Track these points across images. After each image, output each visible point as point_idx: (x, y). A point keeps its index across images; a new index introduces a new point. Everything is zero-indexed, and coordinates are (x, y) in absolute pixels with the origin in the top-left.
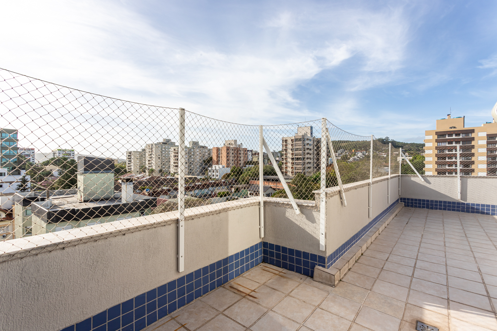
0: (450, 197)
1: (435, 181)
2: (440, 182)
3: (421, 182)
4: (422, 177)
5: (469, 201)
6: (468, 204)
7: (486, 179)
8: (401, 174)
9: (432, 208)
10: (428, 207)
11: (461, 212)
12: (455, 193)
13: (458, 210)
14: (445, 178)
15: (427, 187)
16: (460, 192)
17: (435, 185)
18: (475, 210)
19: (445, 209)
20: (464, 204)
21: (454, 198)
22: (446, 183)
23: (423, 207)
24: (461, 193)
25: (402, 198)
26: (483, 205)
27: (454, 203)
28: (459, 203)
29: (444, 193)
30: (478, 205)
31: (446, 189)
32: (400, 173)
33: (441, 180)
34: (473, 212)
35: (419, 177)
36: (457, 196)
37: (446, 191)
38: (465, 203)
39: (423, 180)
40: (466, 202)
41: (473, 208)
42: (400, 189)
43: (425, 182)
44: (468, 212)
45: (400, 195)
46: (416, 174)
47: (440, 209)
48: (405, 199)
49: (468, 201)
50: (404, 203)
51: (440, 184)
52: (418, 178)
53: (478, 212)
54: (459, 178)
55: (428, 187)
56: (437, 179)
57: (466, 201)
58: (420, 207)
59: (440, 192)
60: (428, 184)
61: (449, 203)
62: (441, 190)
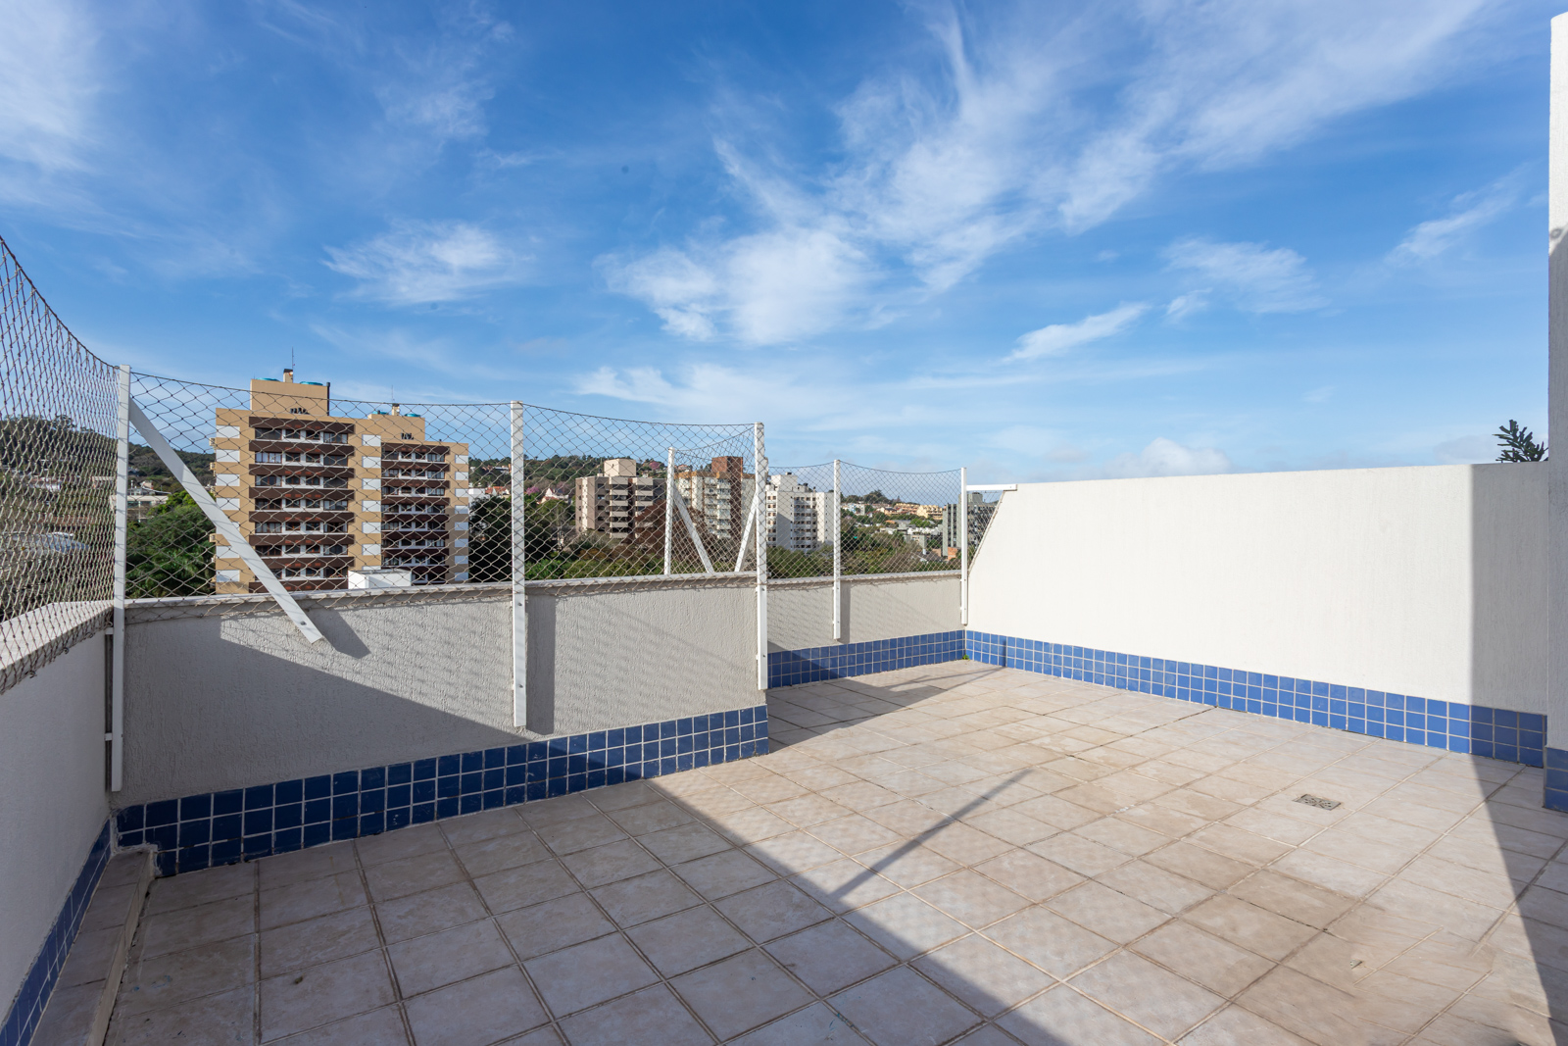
0: (473, 724)
1: (389, 628)
2: (420, 632)
3: (295, 645)
4: (306, 610)
5: (563, 728)
6: (557, 748)
7: (628, 596)
8: (128, 595)
9: (373, 827)
10: (345, 830)
11: (530, 799)
12: (500, 695)
13: (515, 797)
14: (448, 608)
15: (340, 680)
16: (524, 683)
17: (390, 657)
18: (587, 772)
19: (447, 810)
20: (538, 748)
21: (495, 725)
22: (453, 639)
23: (316, 836)
24: (528, 689)
25: (135, 811)
26: (616, 736)
27: (494, 756)
28: (518, 752)
29: (441, 708)
30: (597, 739)
31: (453, 679)
32: (119, 587)
33: (427, 621)
34: (578, 785)
35: (282, 613)
36: (507, 709)
37: (452, 691)
38: (543, 745)
39: (313, 634)
40: (547, 738)
41: (578, 763)
42: (117, 737)
43: (328, 648)
44: (558, 789)
45: (116, 785)
46: (265, 590)
47: (423, 815)
48: (162, 811)
49: (557, 726)
50: (153, 849)
51: (420, 647)
52: (276, 621)
53: (597, 781)
54: (522, 599)
55: (349, 677)
56: (404, 614)
57: (551, 731)
58: (288, 843)
59: (419, 700)
60: (346, 660)
61: (472, 760)
62: (425, 689)
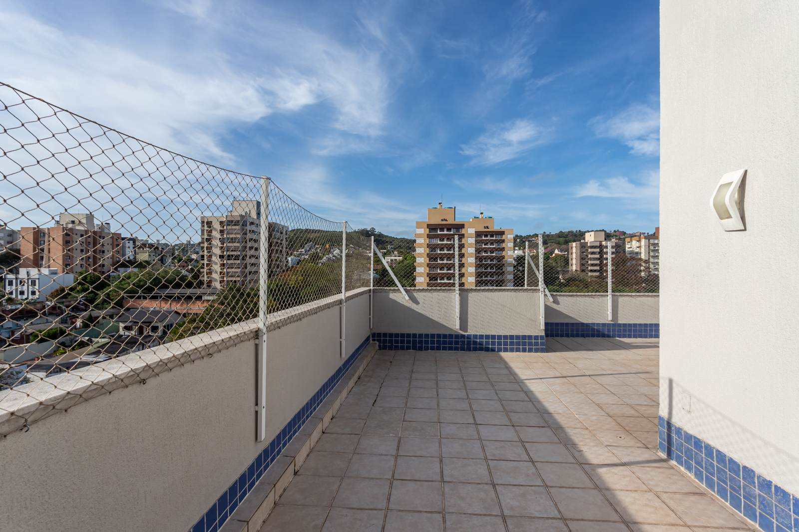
0: (445, 326)
1: (424, 298)
2: (432, 300)
3: (404, 300)
4: (406, 292)
5: (470, 331)
6: (469, 337)
7: (491, 293)
8: (374, 286)
9: (420, 349)
10: (414, 348)
11: (461, 350)
12: (452, 319)
13: (456, 349)
14: (439, 294)
15: (413, 310)
16: (459, 316)
17: (424, 305)
18: (478, 346)
19: (438, 348)
20: (463, 336)
21: (451, 327)
22: (440, 302)
23: (408, 348)
24: (460, 319)
25: (374, 334)
26: (487, 337)
27: (451, 336)
28: (457, 336)
29: (437, 320)
30: (481, 337)
31: (440, 313)
32: (372, 285)
33: (433, 297)
34: (475, 349)
35: (401, 292)
36: (454, 324)
37: (440, 316)
38: (465, 335)
39: (407, 298)
40: (466, 334)
41: (475, 343)
42: (371, 316)
43: (411, 302)
44: (469, 349)
45: (371, 327)
46: (397, 287)
47: (432, 348)
48: (379, 335)
49: (469, 330)
50: (378, 343)
51: (432, 303)
52: (400, 294)
53: (481, 349)
54: (458, 292)
55: (415, 309)
56: (428, 294)
57: (467, 332)
58: (402, 348)
59: (431, 318)
60: (415, 305)
61: (445, 336)
62: (433, 315)
